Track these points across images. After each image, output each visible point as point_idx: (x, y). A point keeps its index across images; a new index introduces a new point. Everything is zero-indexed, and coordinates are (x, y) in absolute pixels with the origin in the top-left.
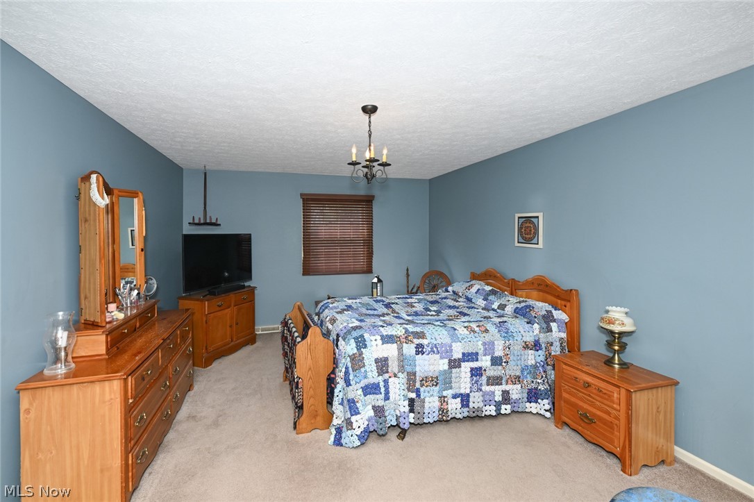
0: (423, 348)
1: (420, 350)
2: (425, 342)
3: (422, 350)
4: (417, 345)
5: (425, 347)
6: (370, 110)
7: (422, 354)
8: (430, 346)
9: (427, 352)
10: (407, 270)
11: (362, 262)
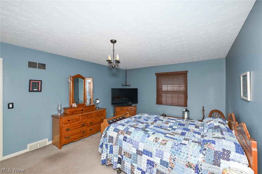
0: (126, 139)
1: (125, 139)
2: (128, 136)
3: (125, 140)
4: (125, 136)
5: (127, 139)
7: (125, 141)
8: (130, 139)
9: (127, 141)
10: (203, 108)
11: (182, 101)
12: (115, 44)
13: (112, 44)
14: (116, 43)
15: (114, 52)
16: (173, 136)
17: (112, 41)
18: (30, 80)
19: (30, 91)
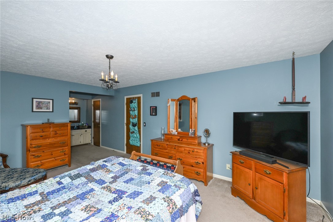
6: (110, 57)
12: (111, 60)
13: (108, 60)
14: (114, 58)
15: (110, 69)
16: (26, 202)
17: (107, 56)
18: (151, 107)
19: (151, 115)
